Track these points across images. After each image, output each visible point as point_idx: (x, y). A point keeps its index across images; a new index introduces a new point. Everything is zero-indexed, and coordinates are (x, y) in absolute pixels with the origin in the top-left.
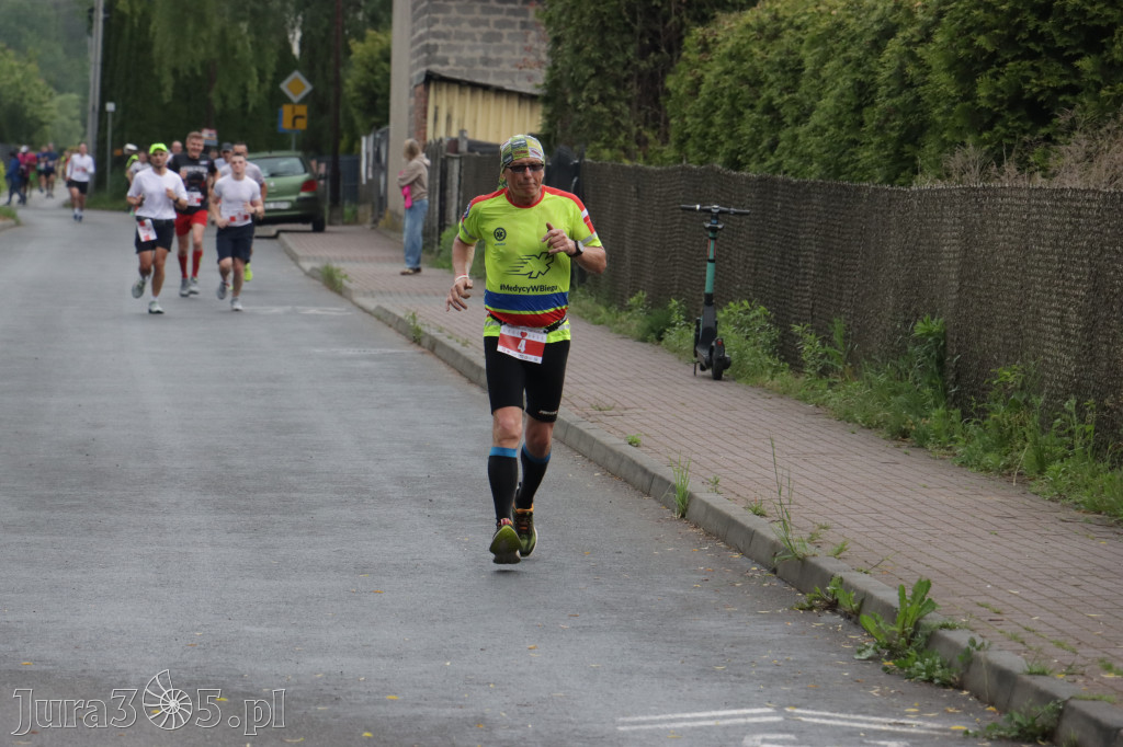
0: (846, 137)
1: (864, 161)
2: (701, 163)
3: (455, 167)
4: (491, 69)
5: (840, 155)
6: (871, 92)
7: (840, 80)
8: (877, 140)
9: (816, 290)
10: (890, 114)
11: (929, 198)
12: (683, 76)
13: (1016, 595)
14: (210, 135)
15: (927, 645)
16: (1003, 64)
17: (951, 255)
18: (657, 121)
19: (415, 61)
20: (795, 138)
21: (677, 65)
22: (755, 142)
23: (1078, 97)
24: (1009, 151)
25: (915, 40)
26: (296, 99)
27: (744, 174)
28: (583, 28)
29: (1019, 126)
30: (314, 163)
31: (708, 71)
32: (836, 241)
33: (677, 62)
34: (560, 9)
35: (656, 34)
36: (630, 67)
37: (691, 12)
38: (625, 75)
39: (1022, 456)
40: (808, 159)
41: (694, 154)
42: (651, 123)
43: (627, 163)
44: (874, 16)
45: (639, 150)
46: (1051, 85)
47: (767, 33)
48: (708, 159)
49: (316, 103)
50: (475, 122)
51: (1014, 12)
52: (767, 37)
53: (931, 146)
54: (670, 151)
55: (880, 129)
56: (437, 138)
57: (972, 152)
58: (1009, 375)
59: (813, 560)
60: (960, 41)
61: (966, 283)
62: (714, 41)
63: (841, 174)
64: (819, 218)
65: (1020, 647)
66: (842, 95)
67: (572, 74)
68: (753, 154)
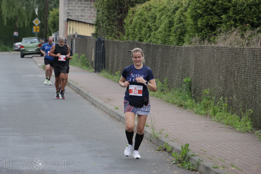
0: (167, 34)
1: (171, 40)
2: (133, 40)
3: (74, 41)
4: (83, 18)
5: (166, 38)
6: (173, 23)
7: (165, 20)
8: (174, 35)
9: (160, 71)
10: (177, 28)
11: (187, 49)
12: (128, 19)
13: (209, 147)
14: (16, 33)
15: (188, 160)
16: (204, 17)
17: (192, 62)
18: (122, 30)
19: (65, 16)
20: (155, 34)
21: (127, 17)
22: (145, 35)
23: (222, 25)
24: (206, 37)
25: (183, 11)
26: (37, 25)
27: (143, 43)
28: (104, 8)
29: (208, 31)
30: (41, 40)
31: (134, 18)
32: (165, 59)
33: (127, 16)
34: (99, 3)
35: (122, 9)
36: (115, 17)
37: (130, 4)
38: (114, 19)
39: (210, 111)
40: (158, 39)
41: (131, 38)
42: (121, 31)
43: (115, 40)
44: (173, 5)
45: (118, 37)
46: (215, 22)
47: (148, 9)
48: (134, 39)
49: (42, 26)
50: (79, 30)
51: (206, 4)
52: (148, 10)
53: (187, 36)
54: (125, 37)
55: (175, 32)
56: (70, 34)
57: (197, 38)
58: (206, 91)
59: (160, 138)
60: (194, 11)
61: (196, 69)
62: (135, 11)
63: (166, 43)
64: (161, 53)
65: (211, 161)
66: (166, 24)
67: (102, 19)
68: (145, 38)
